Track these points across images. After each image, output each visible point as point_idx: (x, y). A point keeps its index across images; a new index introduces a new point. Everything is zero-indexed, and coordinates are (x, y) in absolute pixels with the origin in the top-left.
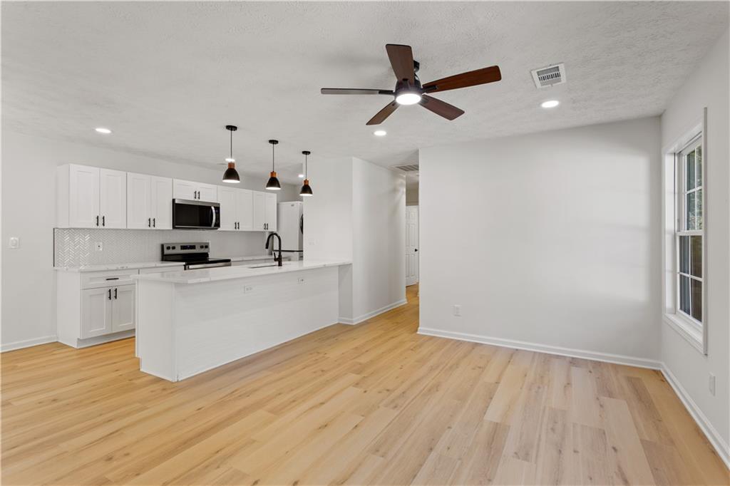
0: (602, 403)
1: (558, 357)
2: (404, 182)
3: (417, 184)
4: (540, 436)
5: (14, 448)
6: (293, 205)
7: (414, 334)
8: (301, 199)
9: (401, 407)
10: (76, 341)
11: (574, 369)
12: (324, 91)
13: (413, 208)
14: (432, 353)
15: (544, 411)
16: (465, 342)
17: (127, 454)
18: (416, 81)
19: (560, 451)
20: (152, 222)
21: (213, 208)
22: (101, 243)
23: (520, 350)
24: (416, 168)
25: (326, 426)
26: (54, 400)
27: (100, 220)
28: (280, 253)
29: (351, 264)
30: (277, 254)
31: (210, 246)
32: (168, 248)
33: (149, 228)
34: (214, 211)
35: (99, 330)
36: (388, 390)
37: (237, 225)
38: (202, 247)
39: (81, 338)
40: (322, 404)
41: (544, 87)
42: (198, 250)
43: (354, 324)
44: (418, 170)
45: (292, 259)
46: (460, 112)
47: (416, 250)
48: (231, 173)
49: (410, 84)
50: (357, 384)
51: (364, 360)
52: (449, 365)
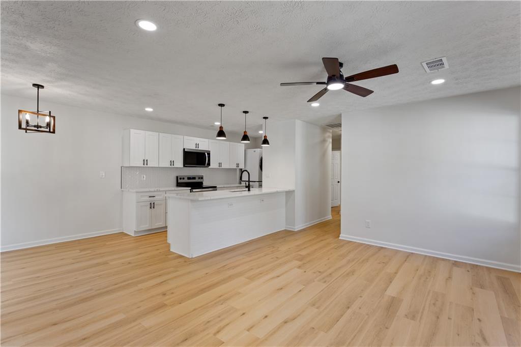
0: (474, 292)
1: (443, 260)
2: (331, 135)
3: (340, 136)
4: (424, 307)
5: (116, 284)
6: (255, 151)
7: (337, 239)
8: (261, 148)
9: (328, 282)
10: (133, 232)
11: (455, 269)
12: (282, 84)
13: (337, 153)
14: (350, 252)
15: (429, 293)
16: (373, 246)
17: (172, 293)
18: (341, 75)
19: (438, 317)
20: (172, 163)
21: (206, 154)
22: (145, 175)
23: (414, 253)
24: (340, 125)
25: (281, 289)
26: (129, 263)
27: (145, 162)
28: (249, 183)
29: (294, 191)
30: (247, 183)
31: (204, 178)
32: (180, 179)
33: (170, 166)
34: (207, 155)
35: (146, 226)
36: (320, 272)
37: (220, 164)
38: (199, 178)
39: (136, 230)
40: (278, 276)
41: (432, 71)
42: (197, 180)
43: (296, 230)
44: (341, 126)
45: (254, 186)
46: (371, 92)
47: (338, 182)
48: (221, 133)
49: (337, 77)
50: (300, 267)
51: (304, 253)
52: (362, 259)
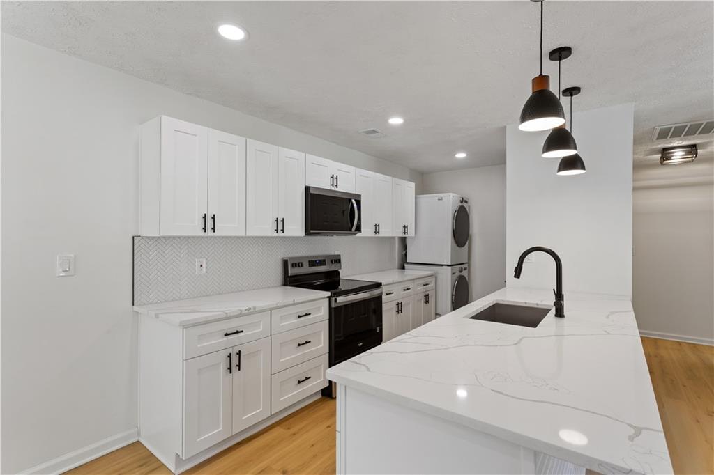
20: (280, 224)
21: (353, 201)
22: (204, 261)
27: (209, 222)
31: (343, 260)
32: (294, 265)
33: (276, 234)
34: (355, 207)
37: (377, 227)
38: (332, 262)
42: (328, 267)
